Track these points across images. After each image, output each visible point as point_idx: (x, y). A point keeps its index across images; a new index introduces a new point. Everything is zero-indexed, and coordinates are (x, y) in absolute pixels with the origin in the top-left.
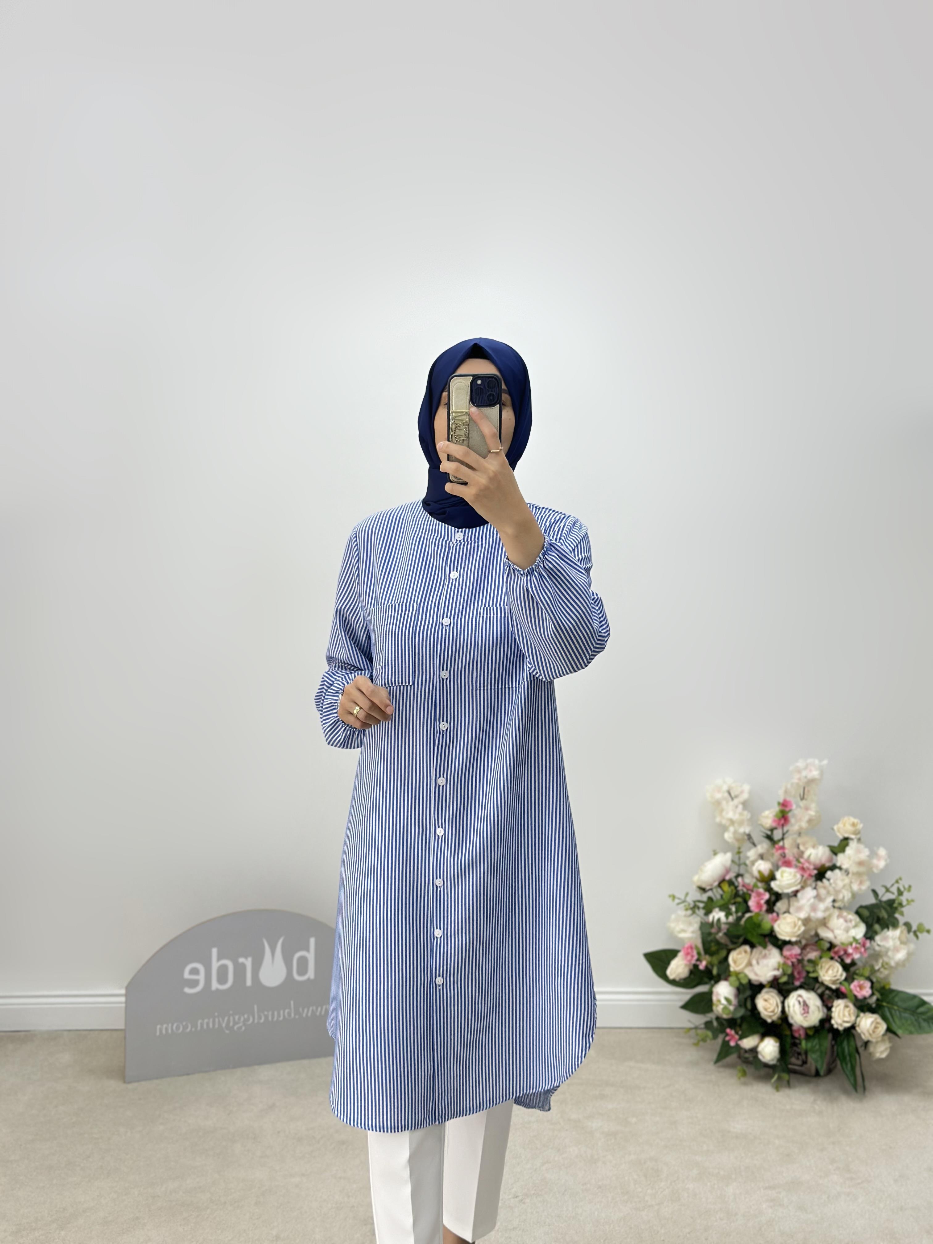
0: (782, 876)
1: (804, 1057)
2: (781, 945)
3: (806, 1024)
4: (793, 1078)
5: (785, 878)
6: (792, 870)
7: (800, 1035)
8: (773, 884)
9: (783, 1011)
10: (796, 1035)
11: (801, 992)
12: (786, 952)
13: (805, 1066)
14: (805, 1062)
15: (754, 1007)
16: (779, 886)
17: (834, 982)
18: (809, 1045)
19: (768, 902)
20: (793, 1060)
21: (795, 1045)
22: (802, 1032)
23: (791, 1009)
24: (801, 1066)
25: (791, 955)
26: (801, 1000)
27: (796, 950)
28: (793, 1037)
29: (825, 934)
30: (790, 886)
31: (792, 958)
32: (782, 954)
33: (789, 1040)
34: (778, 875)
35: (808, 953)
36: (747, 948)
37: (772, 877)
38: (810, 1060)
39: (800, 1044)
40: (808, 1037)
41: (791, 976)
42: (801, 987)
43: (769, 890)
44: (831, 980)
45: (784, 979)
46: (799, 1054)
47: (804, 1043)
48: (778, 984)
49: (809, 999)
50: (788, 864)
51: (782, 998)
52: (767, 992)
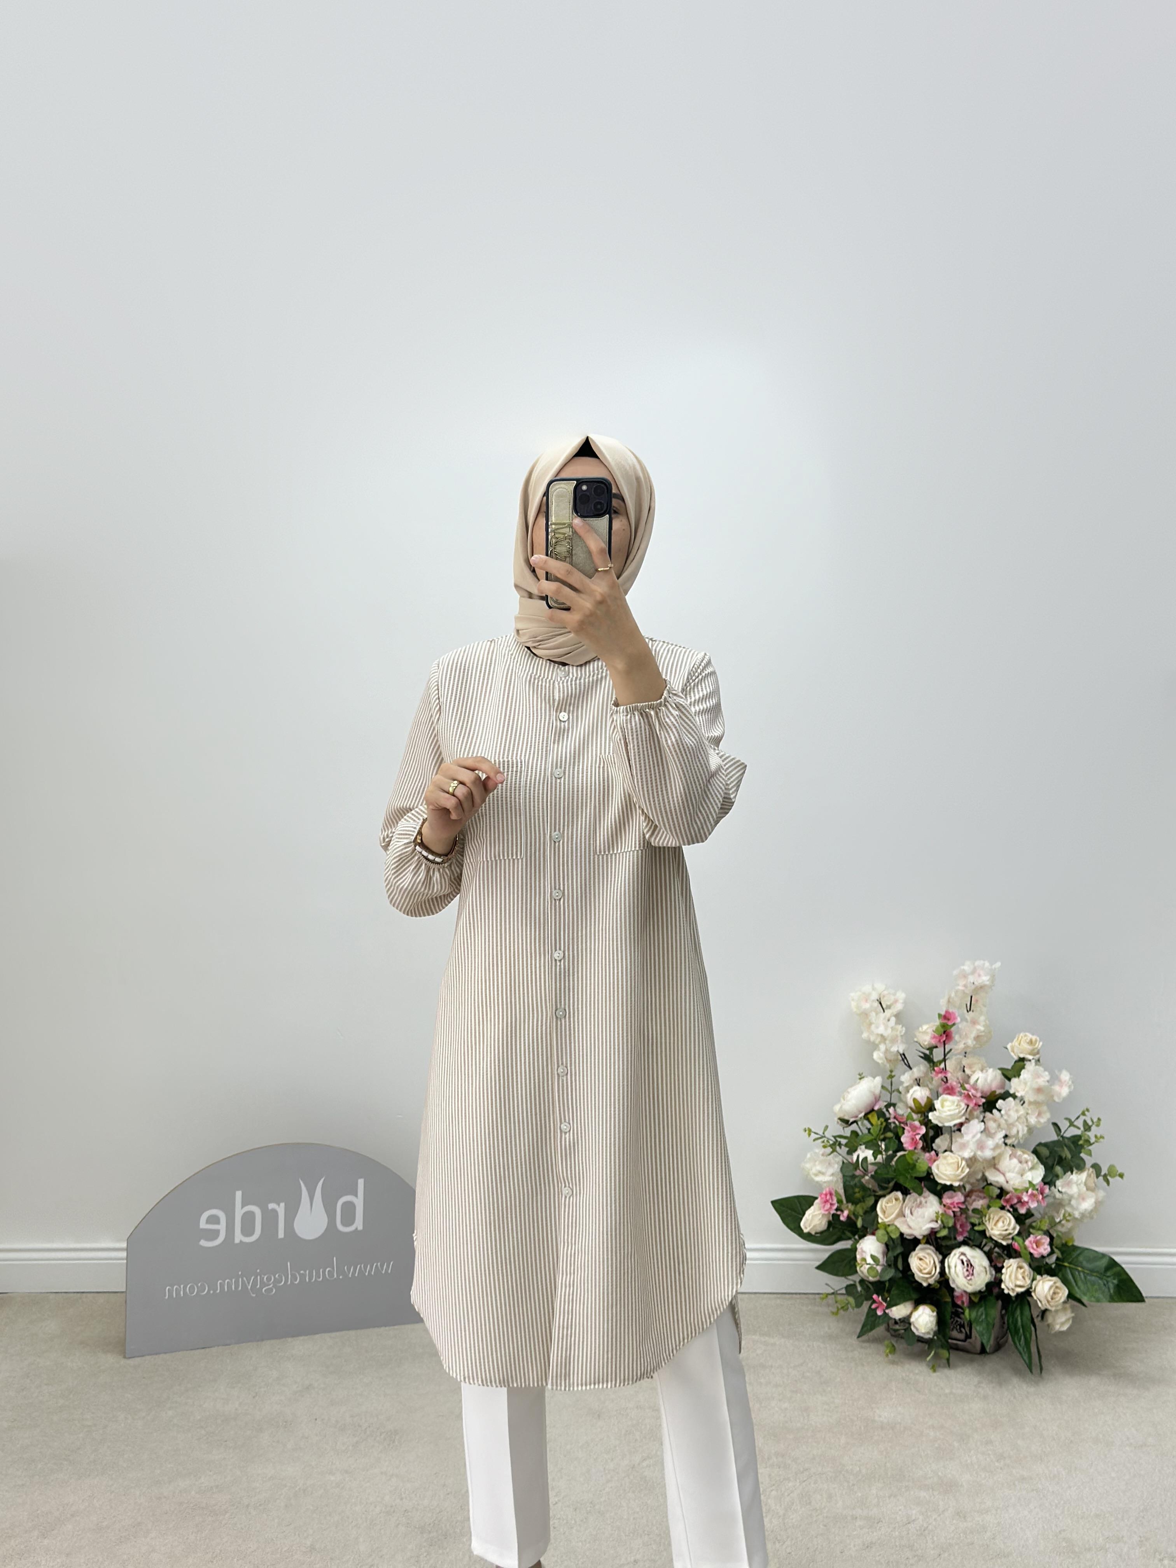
0: (943, 1106)
1: (967, 1329)
2: (940, 1191)
3: (970, 1289)
4: (954, 1356)
5: (946, 1109)
6: (955, 1098)
7: (963, 1303)
8: (931, 1116)
9: (942, 1272)
10: (959, 1303)
11: (964, 1249)
12: (947, 1200)
13: (968, 1340)
14: (968, 1336)
15: (907, 1267)
16: (938, 1118)
17: (1004, 1238)
18: (974, 1314)
19: (924, 1137)
20: (955, 1334)
21: (957, 1314)
22: (965, 1299)
23: (953, 1270)
24: (965, 1341)
25: (952, 1204)
26: (965, 1259)
27: (959, 1197)
28: (955, 1305)
29: (994, 1177)
30: (952, 1117)
31: (954, 1207)
32: (941, 1203)
33: (949, 1309)
34: (937, 1104)
35: (974, 1200)
36: (899, 1194)
37: (932, 1108)
38: (974, 1333)
39: (963, 1313)
40: (972, 1304)
41: (953, 1229)
42: (965, 1243)
43: (927, 1122)
44: (1000, 1235)
45: (944, 1233)
46: (962, 1326)
47: (967, 1312)
48: (937, 1239)
49: (973, 1257)
50: (950, 1091)
51: (941, 1257)
52: (922, 1249)
